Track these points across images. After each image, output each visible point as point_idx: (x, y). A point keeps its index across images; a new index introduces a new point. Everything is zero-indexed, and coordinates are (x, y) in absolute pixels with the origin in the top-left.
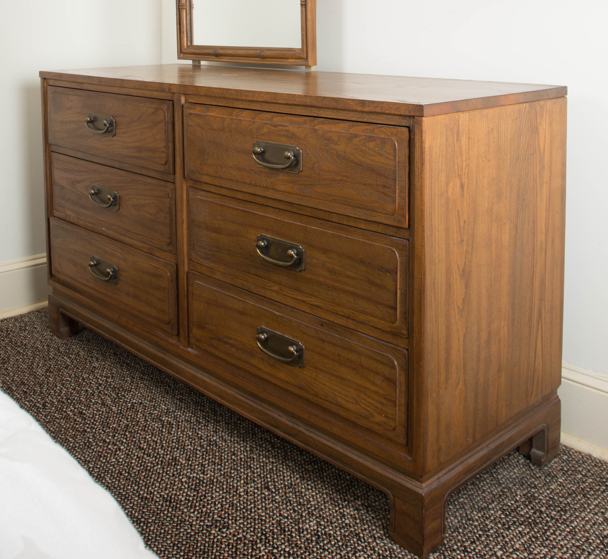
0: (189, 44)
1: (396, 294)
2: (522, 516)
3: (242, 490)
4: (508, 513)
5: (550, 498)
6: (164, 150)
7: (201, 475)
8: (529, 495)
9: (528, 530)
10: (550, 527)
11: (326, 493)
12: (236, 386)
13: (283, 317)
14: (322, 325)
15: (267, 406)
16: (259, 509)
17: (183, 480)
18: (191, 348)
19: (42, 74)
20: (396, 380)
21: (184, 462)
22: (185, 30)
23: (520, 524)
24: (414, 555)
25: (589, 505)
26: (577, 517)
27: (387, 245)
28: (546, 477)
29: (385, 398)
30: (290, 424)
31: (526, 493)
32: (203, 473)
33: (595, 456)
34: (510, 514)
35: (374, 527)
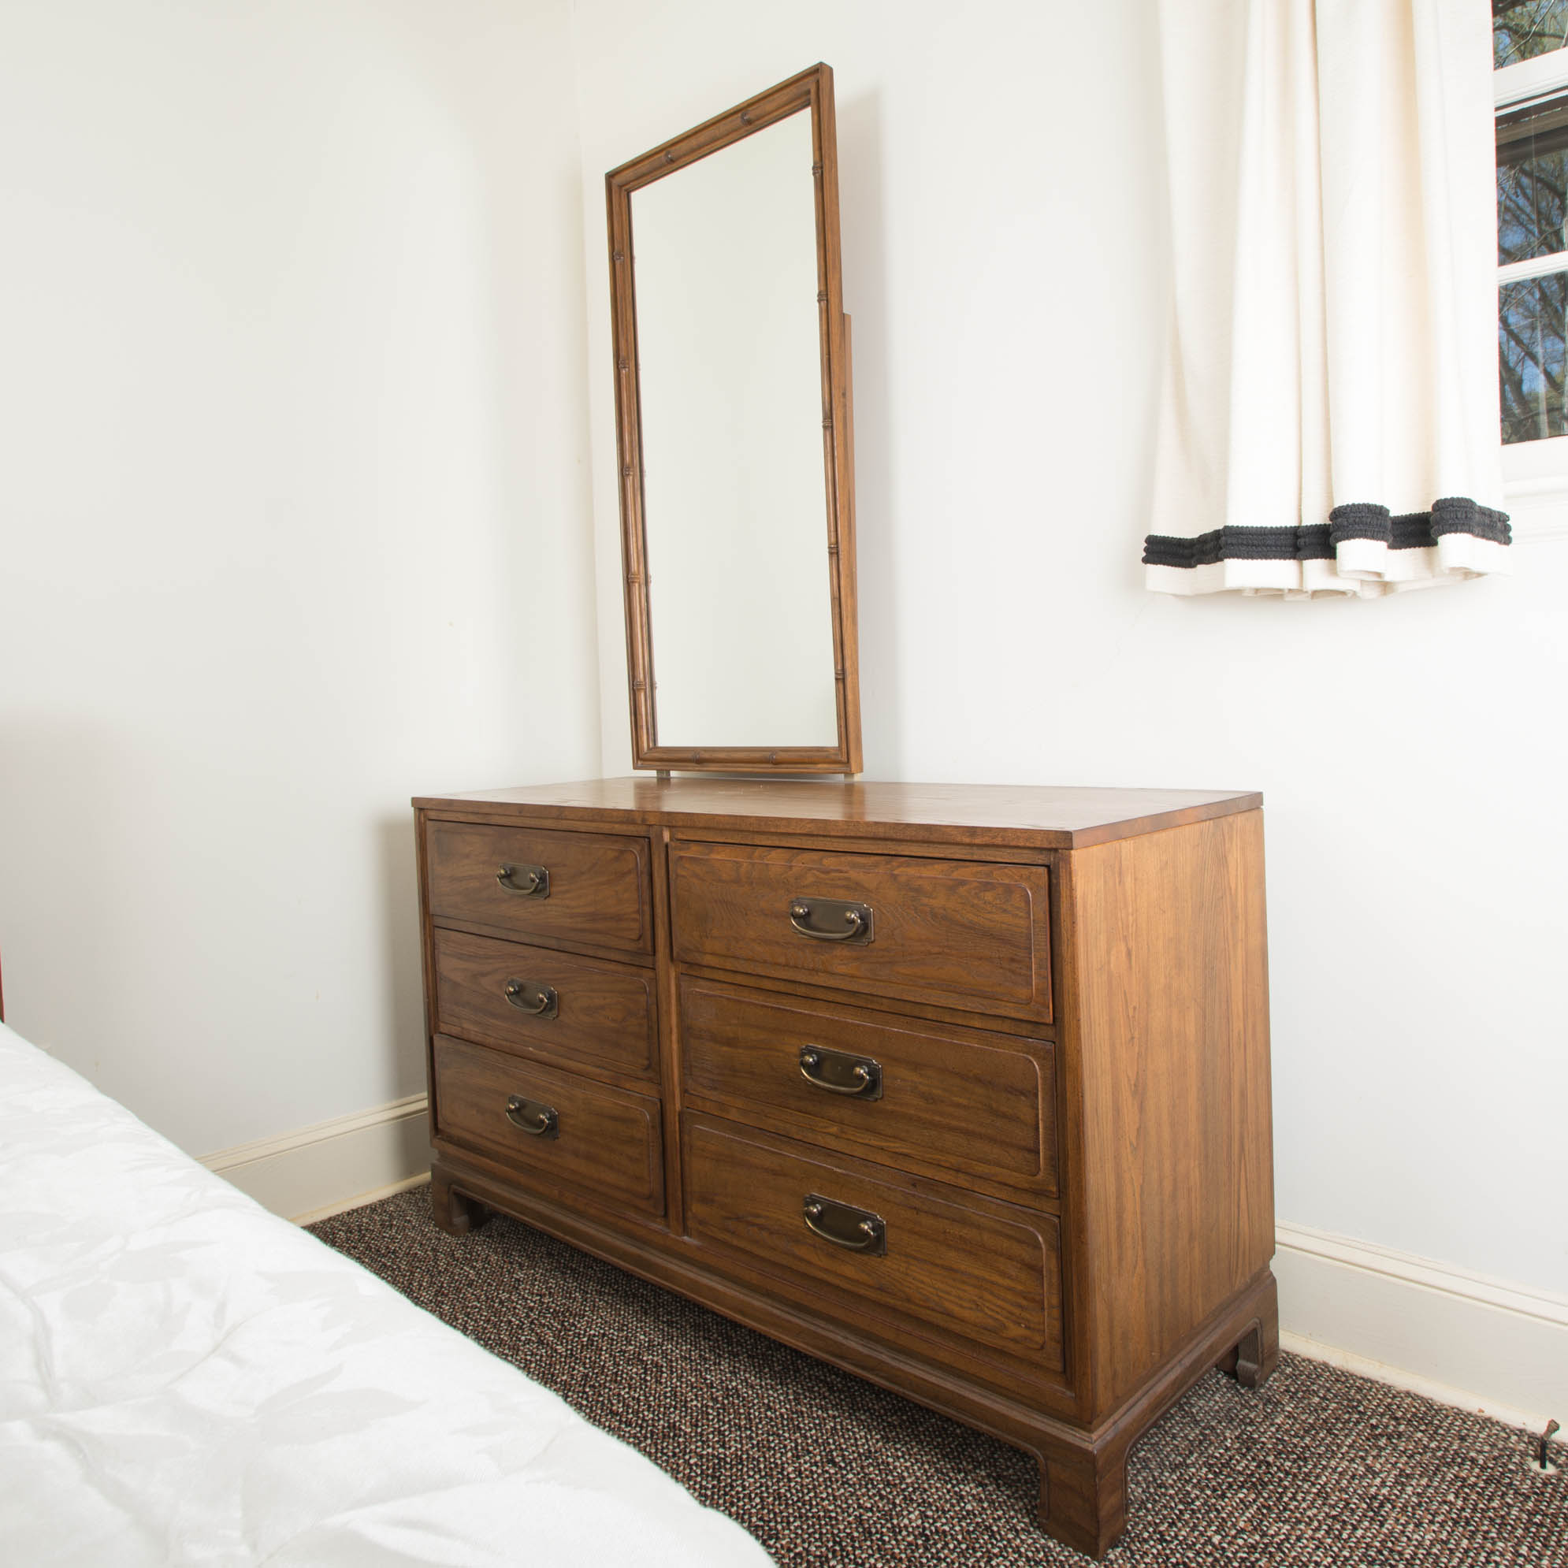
0: (651, 745)
1: (1037, 1129)
2: (1240, 1473)
3: (790, 1469)
4: (1217, 1470)
5: (1277, 1439)
6: (636, 916)
7: (721, 1450)
8: (1245, 1436)
9: (1254, 1496)
10: (1286, 1488)
11: (928, 1462)
12: (769, 1294)
13: (847, 1175)
14: (914, 1185)
15: (822, 1324)
16: (823, 1499)
17: (692, 1461)
18: (687, 1235)
19: (415, 801)
20: (1042, 1267)
21: (689, 1430)
22: (644, 724)
23: (1240, 1487)
24: (1084, 1555)
25: (1339, 1446)
26: (1325, 1468)
27: (1018, 1051)
28: (1265, 1405)
29: (1025, 1298)
30: (865, 1351)
31: (1240, 1434)
32: (723, 1446)
33: (1334, 1365)
34: (1221, 1472)
35: (1012, 1513)
